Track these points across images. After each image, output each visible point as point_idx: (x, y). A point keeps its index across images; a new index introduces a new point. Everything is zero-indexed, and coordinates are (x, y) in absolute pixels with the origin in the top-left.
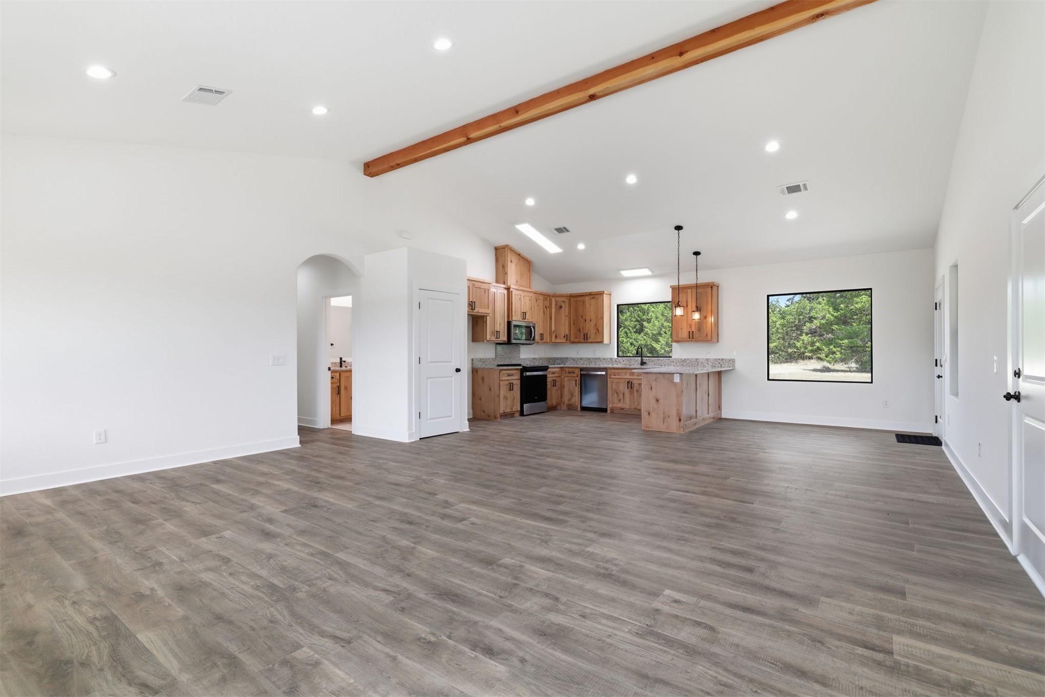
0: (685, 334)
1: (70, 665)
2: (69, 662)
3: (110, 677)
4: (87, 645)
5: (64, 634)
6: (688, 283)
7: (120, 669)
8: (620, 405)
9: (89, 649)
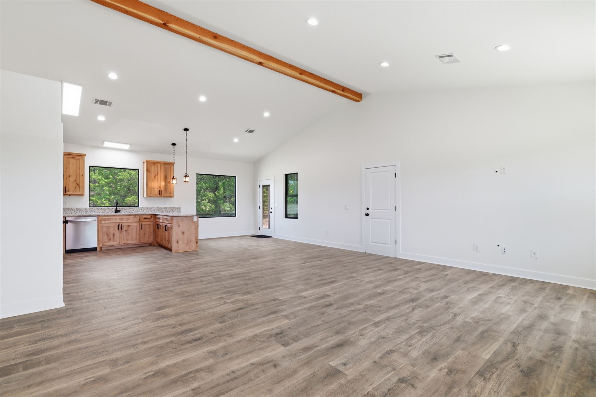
0: (156, 192)
1: (523, 370)
2: (522, 371)
3: (519, 356)
4: (507, 372)
5: (506, 385)
6: (157, 160)
7: (511, 355)
8: (111, 243)
9: (508, 369)
